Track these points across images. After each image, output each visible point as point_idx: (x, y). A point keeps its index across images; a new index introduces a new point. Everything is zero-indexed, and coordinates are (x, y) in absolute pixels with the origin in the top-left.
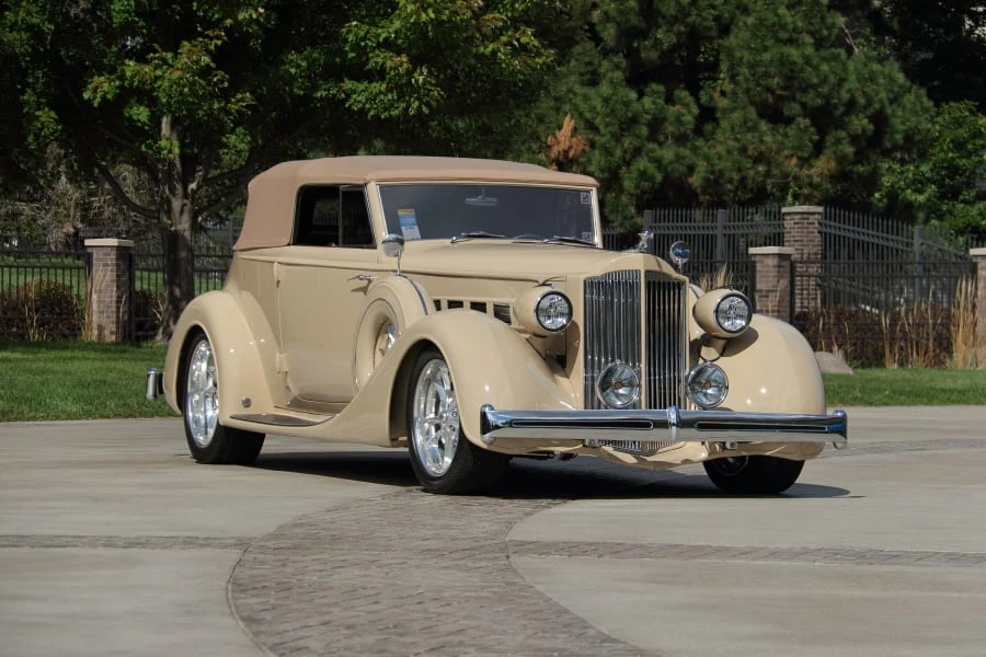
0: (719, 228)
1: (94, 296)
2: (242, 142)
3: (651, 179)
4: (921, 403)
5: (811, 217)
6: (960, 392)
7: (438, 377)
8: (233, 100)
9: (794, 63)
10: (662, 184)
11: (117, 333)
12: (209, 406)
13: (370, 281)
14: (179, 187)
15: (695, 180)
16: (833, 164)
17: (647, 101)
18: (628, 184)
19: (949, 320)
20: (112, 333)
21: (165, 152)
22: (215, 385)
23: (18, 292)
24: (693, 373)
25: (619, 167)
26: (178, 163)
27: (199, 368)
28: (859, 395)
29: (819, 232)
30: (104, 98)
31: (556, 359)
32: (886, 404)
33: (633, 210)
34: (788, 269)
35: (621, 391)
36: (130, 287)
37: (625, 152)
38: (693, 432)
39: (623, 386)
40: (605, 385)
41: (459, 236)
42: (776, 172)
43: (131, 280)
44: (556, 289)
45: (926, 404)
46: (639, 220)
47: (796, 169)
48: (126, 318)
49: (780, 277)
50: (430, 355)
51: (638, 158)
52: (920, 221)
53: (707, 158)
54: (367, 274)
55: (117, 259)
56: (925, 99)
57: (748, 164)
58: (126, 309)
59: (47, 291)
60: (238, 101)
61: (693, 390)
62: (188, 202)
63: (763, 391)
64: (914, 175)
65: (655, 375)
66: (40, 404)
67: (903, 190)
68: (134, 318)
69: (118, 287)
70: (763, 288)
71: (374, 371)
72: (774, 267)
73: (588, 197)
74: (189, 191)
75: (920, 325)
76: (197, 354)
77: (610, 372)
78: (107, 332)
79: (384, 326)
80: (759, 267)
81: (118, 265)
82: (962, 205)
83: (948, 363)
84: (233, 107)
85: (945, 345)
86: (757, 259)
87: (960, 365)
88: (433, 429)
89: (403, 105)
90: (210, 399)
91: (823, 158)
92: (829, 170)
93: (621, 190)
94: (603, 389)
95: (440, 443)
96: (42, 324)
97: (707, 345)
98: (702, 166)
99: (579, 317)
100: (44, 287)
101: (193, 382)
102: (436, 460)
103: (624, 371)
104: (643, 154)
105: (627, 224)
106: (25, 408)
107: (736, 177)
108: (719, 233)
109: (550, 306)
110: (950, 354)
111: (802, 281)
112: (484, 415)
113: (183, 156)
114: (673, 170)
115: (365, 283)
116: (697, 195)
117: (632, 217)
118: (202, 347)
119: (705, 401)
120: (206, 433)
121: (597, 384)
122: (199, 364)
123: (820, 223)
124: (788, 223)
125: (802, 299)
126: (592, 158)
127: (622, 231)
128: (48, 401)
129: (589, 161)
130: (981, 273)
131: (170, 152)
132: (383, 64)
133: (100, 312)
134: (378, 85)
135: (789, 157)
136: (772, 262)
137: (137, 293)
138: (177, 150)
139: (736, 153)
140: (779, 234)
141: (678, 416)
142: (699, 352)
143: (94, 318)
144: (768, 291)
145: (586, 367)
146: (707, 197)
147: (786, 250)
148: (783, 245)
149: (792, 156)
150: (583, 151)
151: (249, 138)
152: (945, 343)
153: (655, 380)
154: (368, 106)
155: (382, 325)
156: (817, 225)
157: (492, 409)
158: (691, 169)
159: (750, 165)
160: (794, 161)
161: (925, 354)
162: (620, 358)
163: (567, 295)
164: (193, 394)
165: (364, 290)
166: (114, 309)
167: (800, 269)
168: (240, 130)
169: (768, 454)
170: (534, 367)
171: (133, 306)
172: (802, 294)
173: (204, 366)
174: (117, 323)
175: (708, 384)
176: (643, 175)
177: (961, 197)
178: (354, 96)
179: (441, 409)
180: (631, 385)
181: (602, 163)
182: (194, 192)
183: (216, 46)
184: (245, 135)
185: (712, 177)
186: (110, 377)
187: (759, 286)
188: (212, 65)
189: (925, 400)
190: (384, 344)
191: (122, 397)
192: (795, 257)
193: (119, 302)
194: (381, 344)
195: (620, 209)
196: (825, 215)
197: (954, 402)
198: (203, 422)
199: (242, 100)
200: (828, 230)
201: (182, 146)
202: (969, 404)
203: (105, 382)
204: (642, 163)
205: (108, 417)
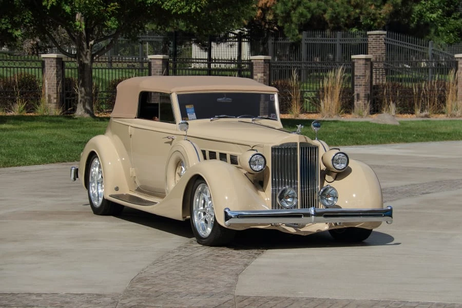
0: (338, 41)
1: (46, 81)
2: (114, 24)
3: (306, 16)
4: (431, 140)
5: (381, 36)
6: (448, 134)
7: (204, 191)
8: (109, 6)
10: (311, 19)
11: (57, 98)
12: (99, 188)
13: (173, 139)
14: (85, 44)
15: (327, 16)
16: (391, 8)
18: (294, 19)
19: (445, 89)
20: (55, 98)
21: (78, 28)
22: (102, 177)
23: (10, 79)
24: (322, 190)
25: (290, 11)
26: (84, 32)
27: (95, 170)
28: (402, 137)
29: (385, 43)
30: (52, 5)
31: (258, 182)
32: (414, 141)
33: (297, 31)
34: (370, 66)
35: (289, 200)
36: (63, 76)
37: (293, 3)
38: (322, 218)
39: (289, 197)
40: (281, 197)
41: (214, 117)
42: (364, 12)
43: (63, 72)
44: (258, 152)
45: (433, 141)
46: (300, 36)
47: (373, 11)
48: (61, 91)
49: (366, 69)
50: (201, 181)
51: (300, 7)
52: (432, 33)
53: (332, 6)
54: (171, 136)
55: (57, 64)
57: (351, 9)
58: (61, 87)
59: (24, 78)
60: (112, 6)
61: (322, 198)
62: (89, 50)
63: (354, 195)
64: (431, 5)
65: (304, 189)
66: (22, 158)
67: (425, 13)
68: (65, 91)
69: (57, 77)
70: (358, 75)
71: (175, 184)
72: (363, 64)
73: (273, 97)
74: (90, 45)
75: (432, 90)
76: (93, 164)
77: (284, 191)
78: (52, 98)
79: (179, 163)
80: (356, 64)
81: (57, 67)
82: (453, 20)
83: (444, 109)
84: (110, 9)
85: (443, 100)
86: (355, 60)
87: (450, 109)
88: (202, 214)
89: (189, 8)
90: (100, 184)
91: (387, 5)
92: (389, 11)
93: (292, 22)
94: (280, 199)
95: (206, 221)
96: (22, 94)
97: (329, 175)
98: (330, 10)
99: (269, 164)
100: (23, 76)
101: (92, 177)
102: (204, 230)
103: (290, 191)
104: (302, 5)
105: (295, 38)
106: (15, 160)
107: (346, 15)
108: (338, 43)
109: (256, 160)
110: (445, 104)
111: (376, 71)
112: (226, 213)
113: (86, 29)
114: (316, 12)
115: (171, 140)
116: (327, 23)
117: (297, 35)
118: (96, 161)
119: (327, 204)
120: (98, 200)
121: (278, 196)
122: (94, 168)
123: (385, 39)
124: (370, 39)
125: (376, 75)
126: (278, 7)
127: (292, 41)
128: (25, 156)
129: (276, 8)
130: (460, 66)
131: (80, 27)
133: (49, 89)
135: (371, 5)
136: (362, 62)
137: (66, 79)
138: (83, 27)
139: (345, 3)
140: (366, 44)
141: (315, 211)
142: (325, 178)
143: (46, 92)
144: (360, 76)
145: (272, 186)
146: (332, 25)
147: (369, 56)
148: (368, 54)
149: (372, 5)
150: (274, 3)
151: (117, 22)
152: (443, 99)
153: (304, 191)
154: (172, 8)
155: (179, 162)
156: (383, 40)
157: (229, 210)
158: (325, 11)
159: (352, 10)
160: (373, 7)
161: (434, 104)
162: (288, 185)
163: (264, 155)
164: (92, 183)
165: (171, 143)
166: (55, 87)
167: (375, 65)
168: (113, 18)
169: (356, 226)
170: (248, 188)
171: (64, 86)
172: (376, 73)
173: (97, 169)
174: (57, 93)
175: (329, 196)
176: (301, 15)
177: (453, 16)
178: (166, 3)
179: (206, 206)
180: (293, 197)
181: (282, 9)
182: (92, 45)
184: (115, 21)
185: (334, 15)
186: (54, 140)
187: (356, 74)
189: (432, 139)
190: (180, 171)
191: (60, 152)
192: (373, 59)
193: (58, 84)
194: (178, 170)
195: (292, 31)
196: (387, 35)
197: (446, 139)
198: (97, 195)
199: (113, 6)
200: (389, 43)
201: (86, 25)
202: (452, 140)
203: (51, 142)
204: (301, 9)
205: (53, 163)
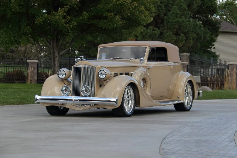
1: (29, 73)
5: (187, 56)
8: (71, 24)
9: (180, 22)
16: (189, 44)
17: (148, 30)
29: (189, 59)
30: (40, 23)
34: (186, 67)
36: (38, 71)
56: (207, 30)
78: (32, 81)
83: (223, 88)
84: (71, 26)
89: (112, 25)
110: (224, 86)
123: (189, 57)
124: (182, 57)
130: (230, 68)
132: (107, 15)
133: (31, 77)
134: (106, 21)
143: (29, 78)
149: (180, 42)
154: (103, 26)
160: (181, 44)
161: (218, 86)
178: (100, 23)
183: (67, 10)
188: (66, 15)
196: (190, 55)
199: (73, 24)
200: (191, 59)
